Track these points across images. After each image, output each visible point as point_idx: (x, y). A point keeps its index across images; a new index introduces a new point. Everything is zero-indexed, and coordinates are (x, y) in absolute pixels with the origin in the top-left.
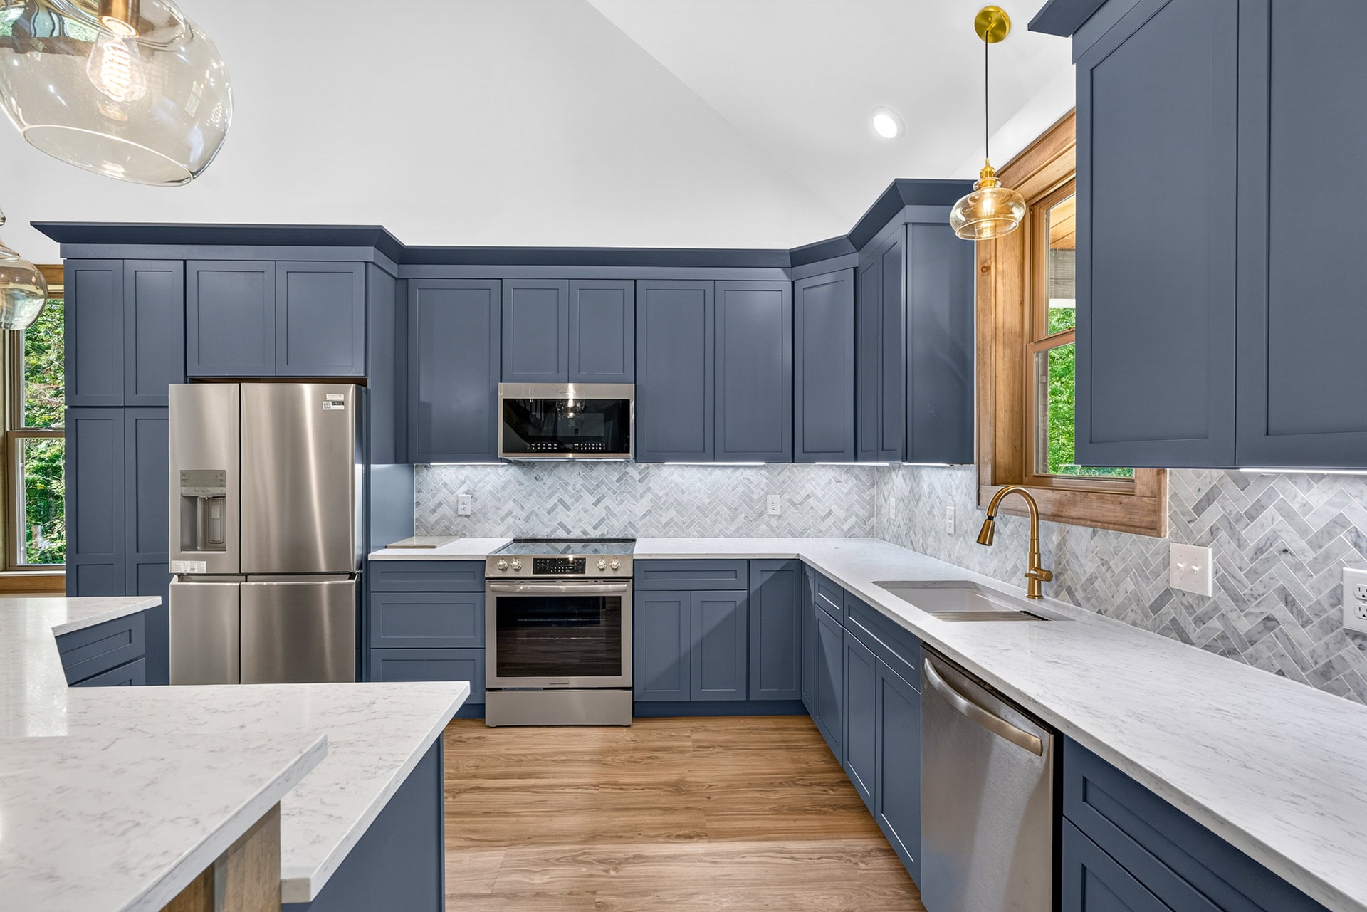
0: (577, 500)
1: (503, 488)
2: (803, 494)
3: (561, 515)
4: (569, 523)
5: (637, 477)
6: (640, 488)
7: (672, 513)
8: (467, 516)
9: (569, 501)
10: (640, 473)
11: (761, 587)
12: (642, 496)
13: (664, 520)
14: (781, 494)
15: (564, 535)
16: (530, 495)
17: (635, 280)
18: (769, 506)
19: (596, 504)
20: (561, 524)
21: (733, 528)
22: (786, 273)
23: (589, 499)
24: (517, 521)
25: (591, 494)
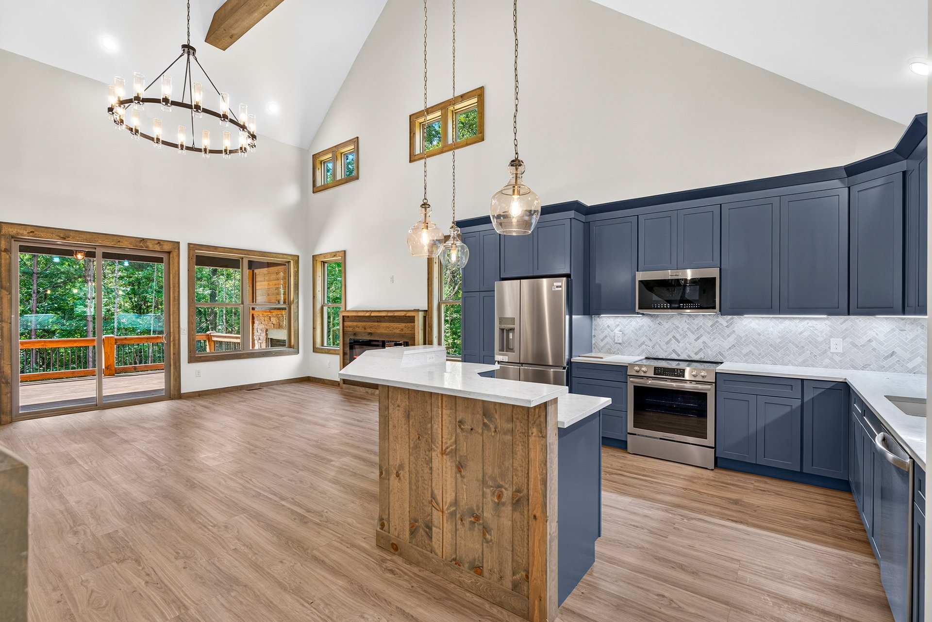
0: (684, 337)
1: (640, 329)
2: (865, 339)
3: (674, 345)
4: (677, 349)
5: (725, 324)
6: (728, 331)
7: (751, 347)
8: (620, 344)
9: (679, 337)
10: (727, 322)
11: (813, 398)
12: (728, 336)
13: (744, 352)
14: (844, 338)
15: (676, 357)
16: (656, 333)
17: (721, 205)
18: (833, 346)
19: (696, 340)
20: (674, 351)
21: (800, 360)
22: (843, 183)
23: (692, 337)
24: (647, 347)
25: (693, 333)
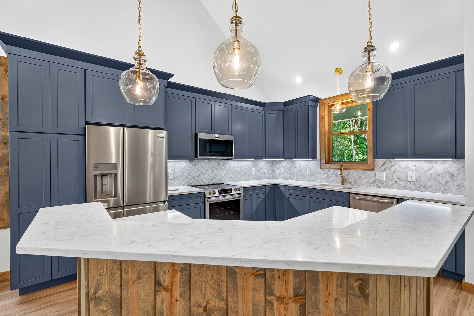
0: (206, 172)
1: (184, 169)
2: (259, 168)
3: (202, 177)
4: (204, 179)
6: (223, 168)
8: (172, 179)
9: (204, 172)
10: (223, 163)
12: (224, 170)
13: (229, 177)
14: (255, 168)
15: (203, 184)
16: (192, 171)
18: (253, 172)
19: (211, 173)
20: (202, 180)
21: (245, 178)
24: (188, 180)
25: (210, 170)
